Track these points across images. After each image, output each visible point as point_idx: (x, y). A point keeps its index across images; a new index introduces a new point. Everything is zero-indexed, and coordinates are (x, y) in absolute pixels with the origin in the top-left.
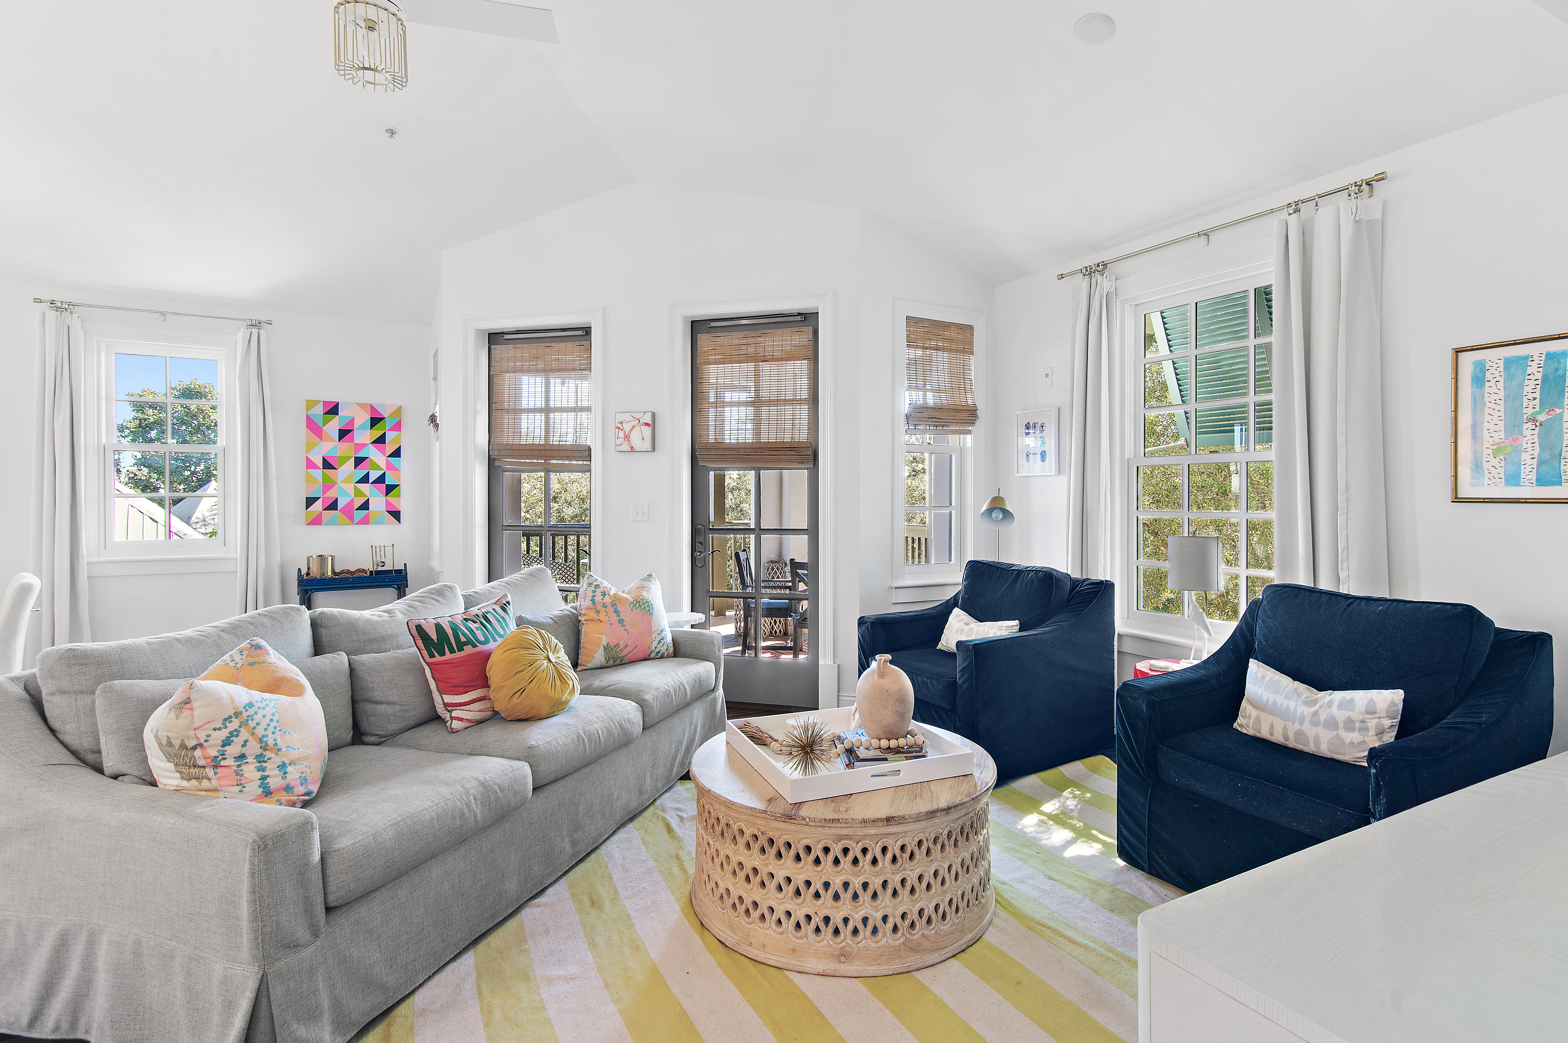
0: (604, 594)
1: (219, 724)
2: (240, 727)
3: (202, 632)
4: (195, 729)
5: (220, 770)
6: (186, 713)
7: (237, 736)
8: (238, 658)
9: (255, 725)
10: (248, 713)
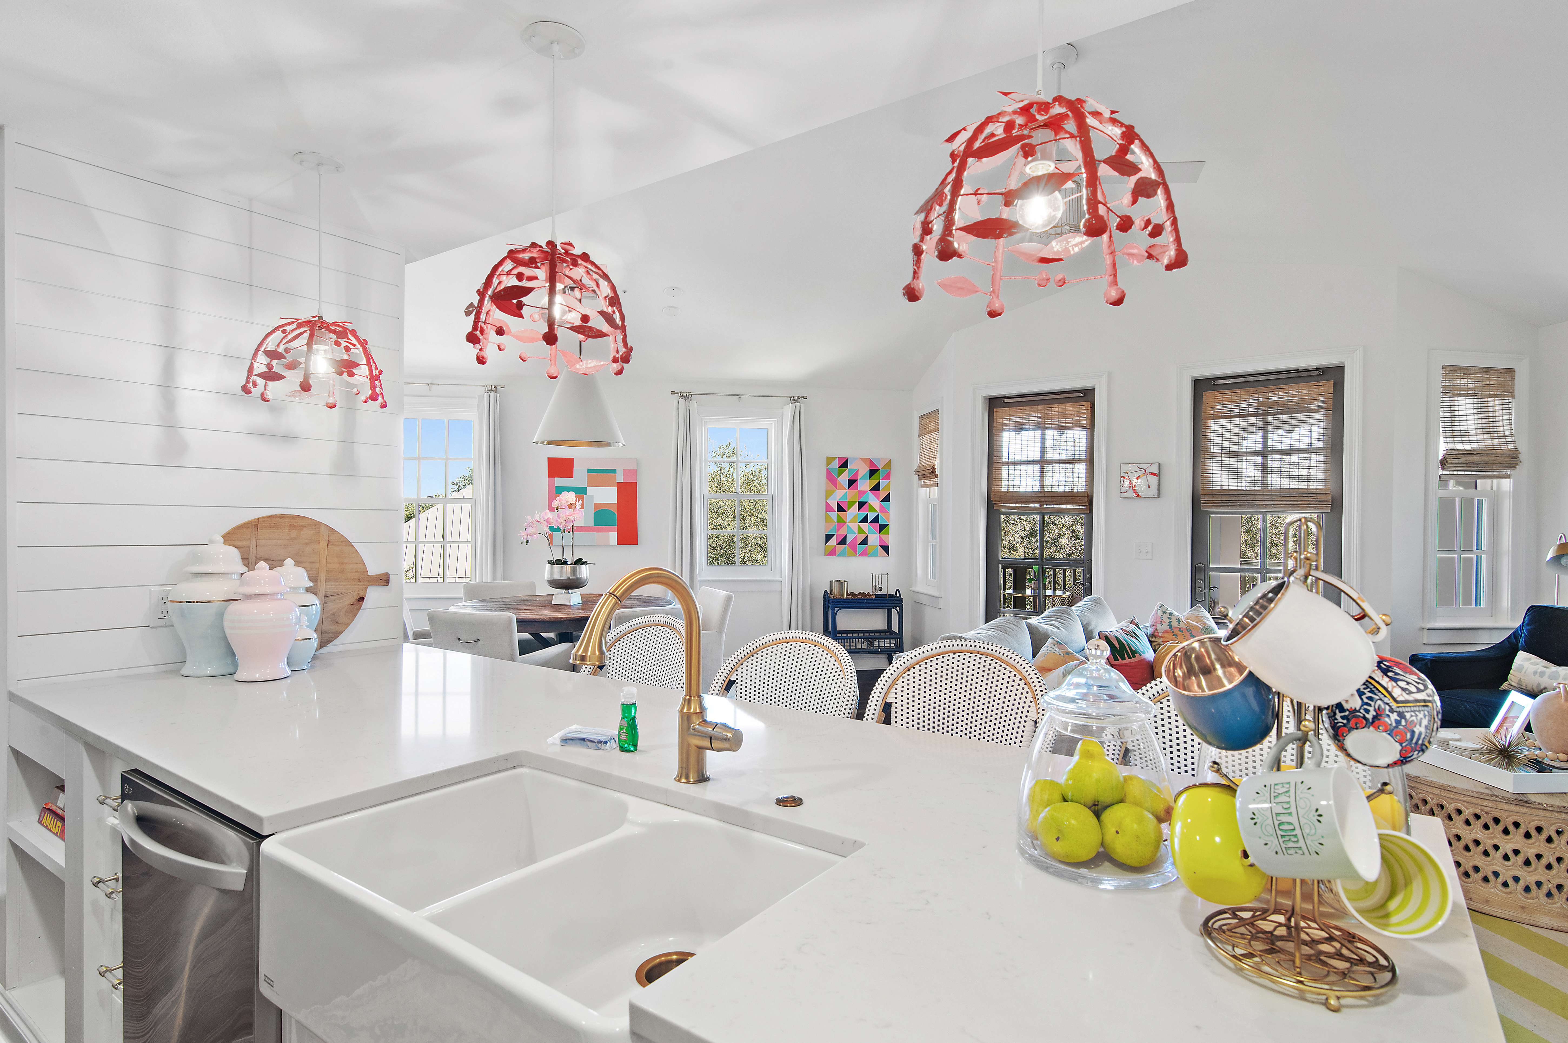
0: (1179, 621)
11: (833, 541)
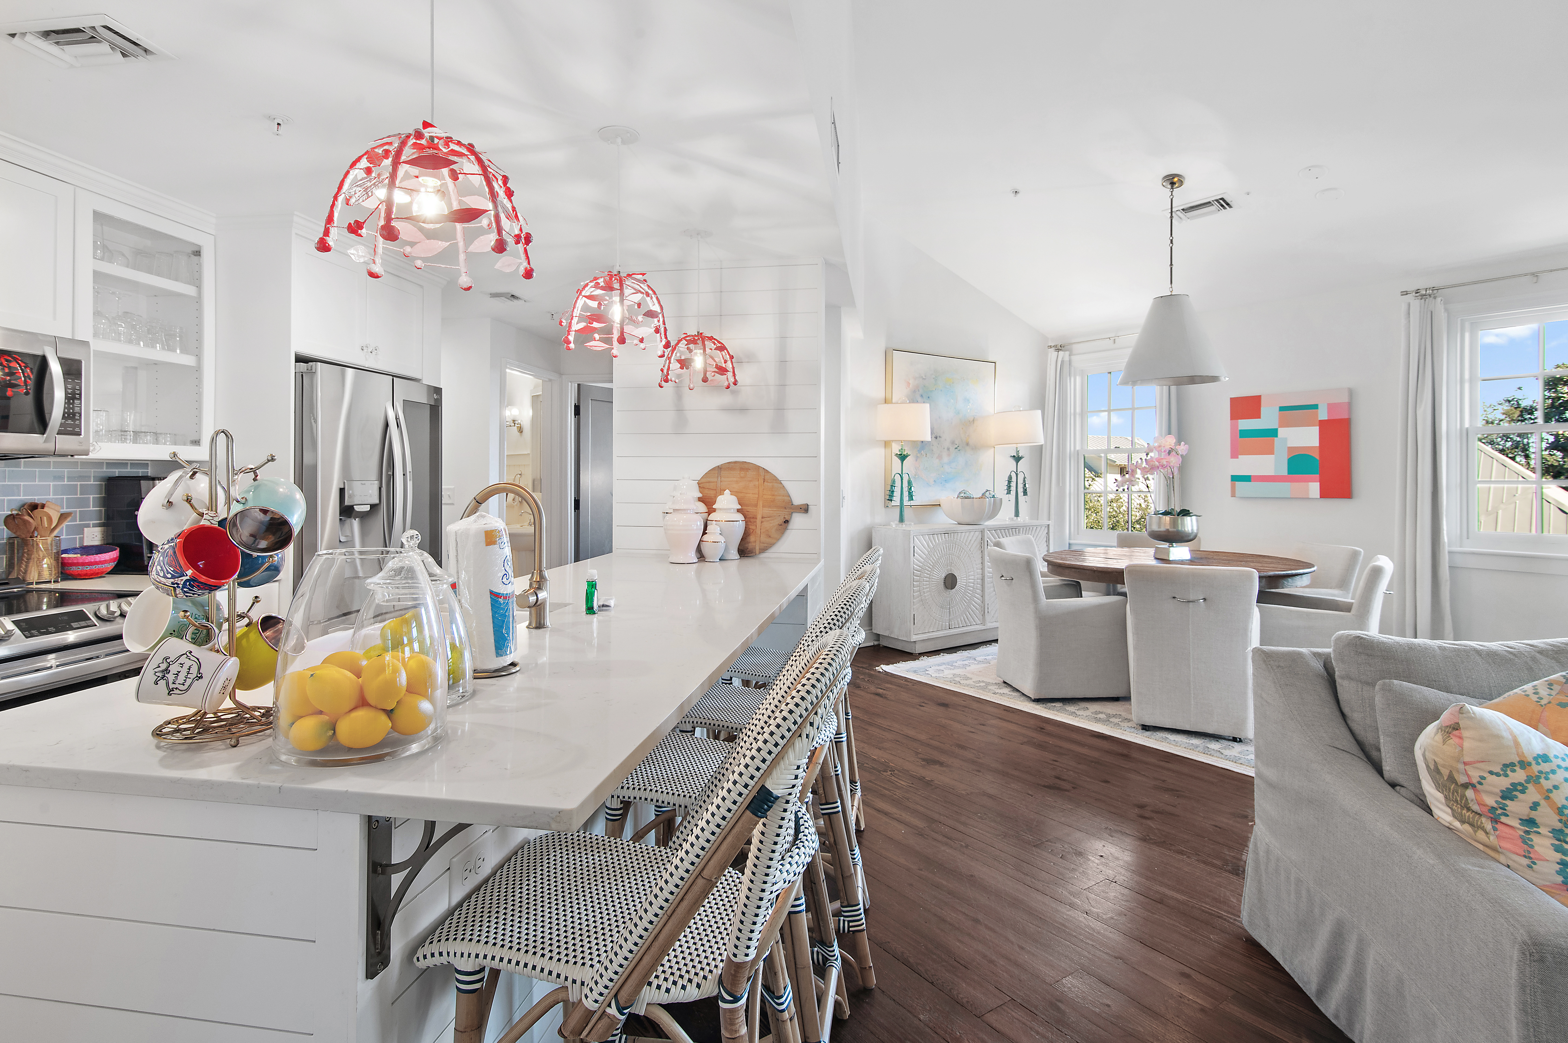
1: (1497, 769)
2: (1527, 781)
3: (1511, 648)
4: (1465, 764)
5: (1499, 826)
6: (1453, 741)
7: (1523, 792)
8: (1544, 692)
9: (1551, 788)
10: (1539, 768)
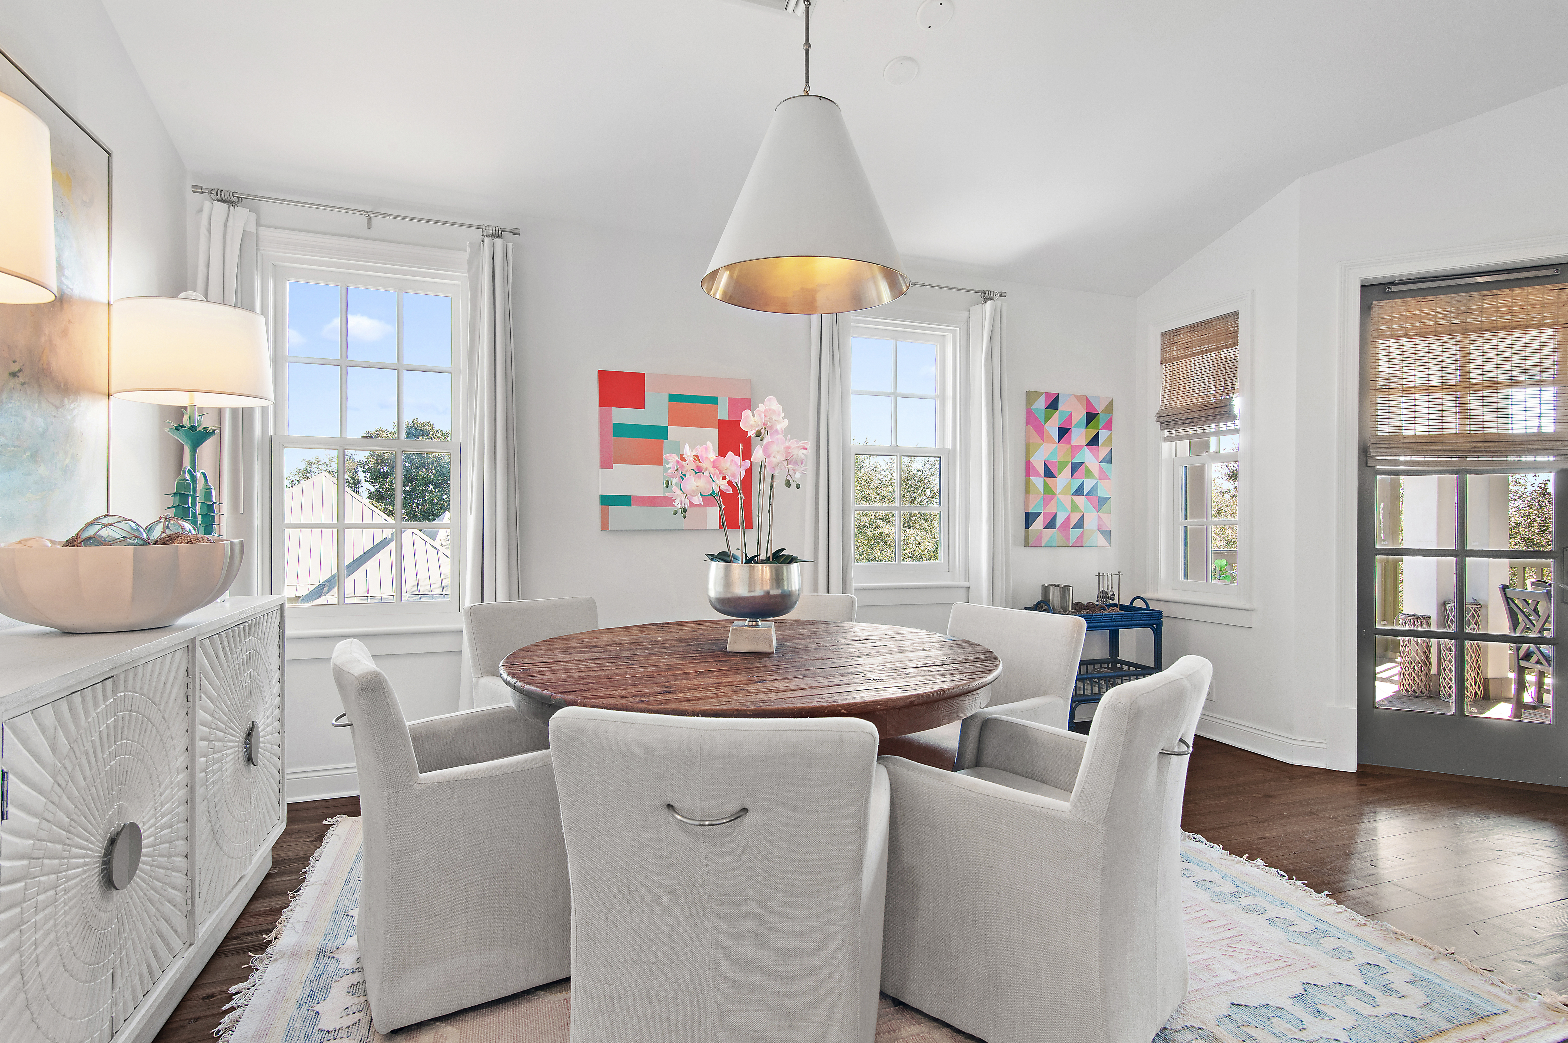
11: (1038, 524)
